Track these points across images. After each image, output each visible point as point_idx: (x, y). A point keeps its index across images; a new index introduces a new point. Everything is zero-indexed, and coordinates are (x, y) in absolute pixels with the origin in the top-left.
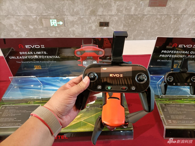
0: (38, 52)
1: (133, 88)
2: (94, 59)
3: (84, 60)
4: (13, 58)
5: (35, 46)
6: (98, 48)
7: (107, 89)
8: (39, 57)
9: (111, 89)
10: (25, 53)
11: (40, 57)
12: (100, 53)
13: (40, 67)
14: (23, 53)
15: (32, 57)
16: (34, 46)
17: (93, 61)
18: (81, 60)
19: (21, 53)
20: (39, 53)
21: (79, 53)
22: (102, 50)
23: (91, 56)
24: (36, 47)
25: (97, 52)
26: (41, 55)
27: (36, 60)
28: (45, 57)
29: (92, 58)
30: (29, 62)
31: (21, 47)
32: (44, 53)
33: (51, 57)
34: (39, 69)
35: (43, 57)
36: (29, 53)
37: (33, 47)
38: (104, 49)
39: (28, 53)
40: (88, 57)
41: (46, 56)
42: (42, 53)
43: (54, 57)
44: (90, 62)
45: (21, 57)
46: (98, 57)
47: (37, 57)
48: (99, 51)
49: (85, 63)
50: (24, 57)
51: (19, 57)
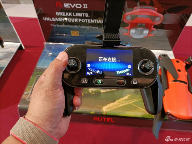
1: (135, 82)
2: (146, 28)
3: (133, 29)
4: (48, 19)
5: (76, 5)
7: (97, 83)
8: (78, 21)
9: (102, 83)
11: (80, 20)
13: (77, 33)
14: (61, 14)
15: (70, 20)
17: (144, 30)
18: (128, 28)
19: (57, 14)
20: (79, 15)
21: (129, 18)
23: (143, 23)
24: (76, 7)
26: (82, 18)
29: (144, 26)
30: (66, 26)
31: (59, 5)
32: (85, 15)
33: (92, 21)
34: (76, 35)
35: (83, 21)
36: (67, 14)
37: (74, 6)
38: (163, 14)
40: (139, 24)
41: (86, 20)
42: (83, 15)
43: (96, 21)
44: (140, 31)
45: (56, 19)
46: (153, 24)
47: (76, 20)
48: (157, 16)
49: (133, 31)
50: (61, 19)
51: (55, 19)
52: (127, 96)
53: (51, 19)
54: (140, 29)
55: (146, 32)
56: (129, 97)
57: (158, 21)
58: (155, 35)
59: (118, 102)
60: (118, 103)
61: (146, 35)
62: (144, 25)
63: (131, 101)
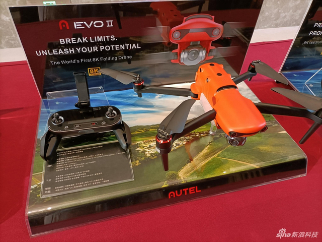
0: (98, 37)
2: (202, 47)
3: (184, 51)
4: (45, 53)
5: (95, 23)
6: (213, 22)
8: (99, 49)
10: (71, 41)
11: (102, 48)
12: (216, 32)
13: (98, 70)
14: (68, 41)
15: (84, 50)
16: (92, 22)
17: (200, 51)
18: (177, 51)
19: (62, 41)
20: (100, 39)
21: (177, 35)
22: (220, 26)
23: (197, 41)
24: (95, 26)
25: (210, 30)
27: (94, 54)
28: (111, 48)
29: (200, 45)
30: (78, 61)
31: (64, 26)
32: (110, 38)
33: (122, 47)
34: (96, 74)
35: (107, 48)
36: (79, 40)
37: (90, 25)
38: (223, 23)
39: (77, 41)
40: (191, 44)
41: (113, 46)
42: (106, 38)
43: (129, 46)
44: (194, 53)
45: (61, 51)
46: (211, 40)
47: (95, 49)
48: (215, 28)
49: (184, 55)
50: (69, 50)
51: (58, 51)
52: (206, 148)
53: (51, 52)
54: (194, 50)
55: (202, 54)
56: (209, 148)
57: (217, 35)
58: (214, 56)
59: (197, 159)
60: (198, 162)
61: (203, 59)
62: (199, 43)
63: (214, 154)
